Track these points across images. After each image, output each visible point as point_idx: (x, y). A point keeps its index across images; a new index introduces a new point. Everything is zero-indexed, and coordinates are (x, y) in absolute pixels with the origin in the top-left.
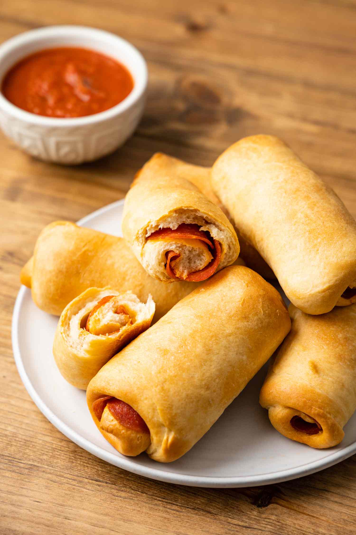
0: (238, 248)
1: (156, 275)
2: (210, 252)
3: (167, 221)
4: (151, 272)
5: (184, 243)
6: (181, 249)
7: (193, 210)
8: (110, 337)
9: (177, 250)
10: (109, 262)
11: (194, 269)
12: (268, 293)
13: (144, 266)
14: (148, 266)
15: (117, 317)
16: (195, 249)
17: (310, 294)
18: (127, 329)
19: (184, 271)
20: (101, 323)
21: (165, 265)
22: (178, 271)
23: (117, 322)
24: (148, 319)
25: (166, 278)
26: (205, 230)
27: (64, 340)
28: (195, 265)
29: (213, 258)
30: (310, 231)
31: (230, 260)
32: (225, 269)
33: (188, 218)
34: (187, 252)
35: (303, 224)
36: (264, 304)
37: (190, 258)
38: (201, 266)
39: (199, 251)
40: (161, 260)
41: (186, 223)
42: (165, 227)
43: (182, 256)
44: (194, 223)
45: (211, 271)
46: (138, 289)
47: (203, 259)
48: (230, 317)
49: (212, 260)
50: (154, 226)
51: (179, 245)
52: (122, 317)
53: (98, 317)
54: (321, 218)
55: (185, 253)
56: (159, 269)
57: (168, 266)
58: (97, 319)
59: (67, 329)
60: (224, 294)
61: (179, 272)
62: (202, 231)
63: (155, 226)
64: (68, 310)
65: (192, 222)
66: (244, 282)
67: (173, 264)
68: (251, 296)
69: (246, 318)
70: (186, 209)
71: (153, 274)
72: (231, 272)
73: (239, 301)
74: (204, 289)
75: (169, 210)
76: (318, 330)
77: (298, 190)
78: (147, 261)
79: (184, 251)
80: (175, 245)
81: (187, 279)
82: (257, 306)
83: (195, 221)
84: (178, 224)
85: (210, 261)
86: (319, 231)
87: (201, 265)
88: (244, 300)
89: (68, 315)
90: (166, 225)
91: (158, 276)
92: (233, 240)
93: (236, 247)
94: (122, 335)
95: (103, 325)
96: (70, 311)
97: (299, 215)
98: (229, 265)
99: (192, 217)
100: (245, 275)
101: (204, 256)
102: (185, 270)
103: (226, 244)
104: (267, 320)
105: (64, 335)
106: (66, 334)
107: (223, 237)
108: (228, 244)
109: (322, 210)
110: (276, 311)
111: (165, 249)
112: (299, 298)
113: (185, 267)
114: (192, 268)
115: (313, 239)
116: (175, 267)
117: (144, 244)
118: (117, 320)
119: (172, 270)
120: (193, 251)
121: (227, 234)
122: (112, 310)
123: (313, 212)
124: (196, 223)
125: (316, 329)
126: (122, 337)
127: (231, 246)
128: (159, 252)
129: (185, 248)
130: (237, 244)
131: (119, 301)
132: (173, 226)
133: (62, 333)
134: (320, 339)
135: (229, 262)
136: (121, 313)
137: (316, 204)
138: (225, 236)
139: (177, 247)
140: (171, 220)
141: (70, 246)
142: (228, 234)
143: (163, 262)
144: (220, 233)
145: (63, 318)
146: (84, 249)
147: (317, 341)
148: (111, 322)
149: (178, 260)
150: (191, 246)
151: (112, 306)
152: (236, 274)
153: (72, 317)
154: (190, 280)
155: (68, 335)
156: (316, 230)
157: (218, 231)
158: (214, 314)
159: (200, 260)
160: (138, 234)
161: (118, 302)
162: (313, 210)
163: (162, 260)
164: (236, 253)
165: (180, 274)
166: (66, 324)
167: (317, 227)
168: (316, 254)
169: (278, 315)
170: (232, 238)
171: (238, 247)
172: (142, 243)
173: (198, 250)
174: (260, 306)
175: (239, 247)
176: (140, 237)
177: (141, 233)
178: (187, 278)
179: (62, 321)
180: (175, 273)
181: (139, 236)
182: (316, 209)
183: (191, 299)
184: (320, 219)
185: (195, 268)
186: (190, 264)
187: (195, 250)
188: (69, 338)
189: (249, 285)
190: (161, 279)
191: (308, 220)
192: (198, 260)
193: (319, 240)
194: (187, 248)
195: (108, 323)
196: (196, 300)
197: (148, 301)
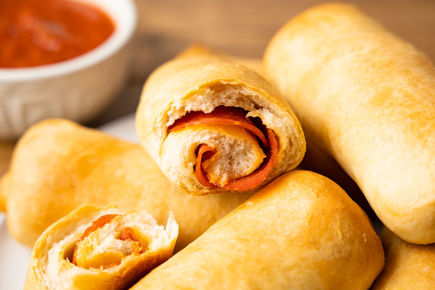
0: (303, 145)
1: (181, 183)
2: (261, 149)
3: (196, 101)
4: (173, 178)
5: (222, 134)
6: (217, 142)
7: (236, 85)
8: (106, 271)
9: (212, 143)
10: (119, 173)
11: (237, 173)
12: (348, 207)
13: (164, 169)
14: (169, 170)
15: (120, 244)
16: (239, 143)
17: (415, 209)
18: (133, 259)
19: (222, 176)
20: (94, 251)
21: (194, 167)
22: (213, 175)
23: (118, 250)
24: (166, 247)
25: (196, 188)
26: (254, 116)
27: (37, 278)
28: (238, 168)
29: (266, 157)
30: (414, 115)
31: (291, 162)
32: (285, 174)
33: (229, 97)
34: (227, 147)
35: (402, 106)
36: (343, 222)
37: (231, 157)
38: (248, 169)
39: (244, 146)
40: (188, 159)
41: (226, 106)
42: (195, 109)
43: (219, 152)
44: (237, 106)
45: (263, 176)
46: (158, 211)
47: (251, 159)
48: (291, 241)
49: (264, 159)
50: (178, 108)
51: (215, 135)
52: (129, 244)
53: (91, 243)
54: (429, 98)
55: (223, 148)
56: (186, 173)
57: (198, 167)
58: (89, 245)
59: (43, 263)
60: (283, 207)
61: (215, 176)
62: (250, 118)
63: (181, 108)
64: (48, 234)
65: (236, 104)
66: (313, 191)
67: (206, 164)
68: (323, 211)
69: (315, 244)
70: (225, 83)
71: (177, 181)
72: (292, 178)
73: (305, 218)
74: (252, 202)
75: (201, 84)
76: (428, 267)
77: (391, 63)
78: (168, 162)
79: (223, 145)
80: (208, 135)
81: (226, 187)
82: (332, 226)
83: (239, 104)
84: (214, 105)
85: (262, 161)
86: (426, 115)
87: (248, 167)
88: (312, 216)
89: (48, 242)
90: (196, 106)
91: (184, 185)
92: (296, 131)
93: (300, 143)
94: (125, 269)
95: (97, 254)
96: (52, 236)
97: (395, 94)
98: (290, 169)
99: (235, 97)
100: (314, 180)
101: (253, 154)
102: (224, 173)
103: (285, 136)
104: (348, 248)
105: (37, 271)
106: (41, 270)
107: (281, 125)
108: (288, 137)
109: (430, 88)
110: (362, 235)
111: (194, 142)
112: (397, 215)
113: (224, 169)
114: (235, 172)
115: (418, 125)
116: (209, 170)
117: (165, 138)
118: (119, 249)
119: (204, 175)
120: (236, 146)
121: (286, 123)
122: (114, 235)
123: (416, 90)
124: (241, 106)
125: (426, 266)
126: (125, 272)
127: (293, 140)
128: (185, 146)
129: (224, 141)
130: (301, 138)
131: (126, 222)
132: (206, 108)
133: (34, 268)
134: (431, 280)
135: (290, 165)
136: (128, 238)
137: (421, 80)
138: (284, 125)
139: (211, 138)
140: (204, 98)
141: (64, 150)
142: (288, 123)
143: (191, 162)
144: (277, 120)
145: (39, 245)
146: (83, 154)
147: (428, 284)
148: (110, 251)
149: (213, 159)
150: (233, 138)
151: (114, 229)
152: (300, 180)
153: (54, 244)
154: (230, 188)
155: (44, 272)
156: (423, 114)
157: (274, 117)
158: (266, 237)
159: (246, 161)
160: (155, 122)
161: (124, 223)
162: (416, 87)
163: (190, 158)
164: (300, 151)
165: (216, 179)
166: (43, 256)
167: (423, 108)
168: (424, 147)
169: (365, 241)
170: (294, 128)
171: (303, 143)
172: (162, 137)
173: (243, 144)
174: (336, 226)
175: (305, 143)
176: (158, 128)
177: (160, 121)
178: (226, 185)
179: (37, 250)
180: (208, 178)
181: (157, 126)
182: (420, 86)
183: (232, 217)
184: (427, 99)
185: (239, 172)
186: (232, 166)
187: (238, 145)
188: (44, 275)
189: (320, 195)
190: (189, 190)
191: (410, 100)
192: (243, 160)
193: (428, 127)
194: (227, 141)
195: (105, 252)
196: (239, 217)
197: (169, 222)
